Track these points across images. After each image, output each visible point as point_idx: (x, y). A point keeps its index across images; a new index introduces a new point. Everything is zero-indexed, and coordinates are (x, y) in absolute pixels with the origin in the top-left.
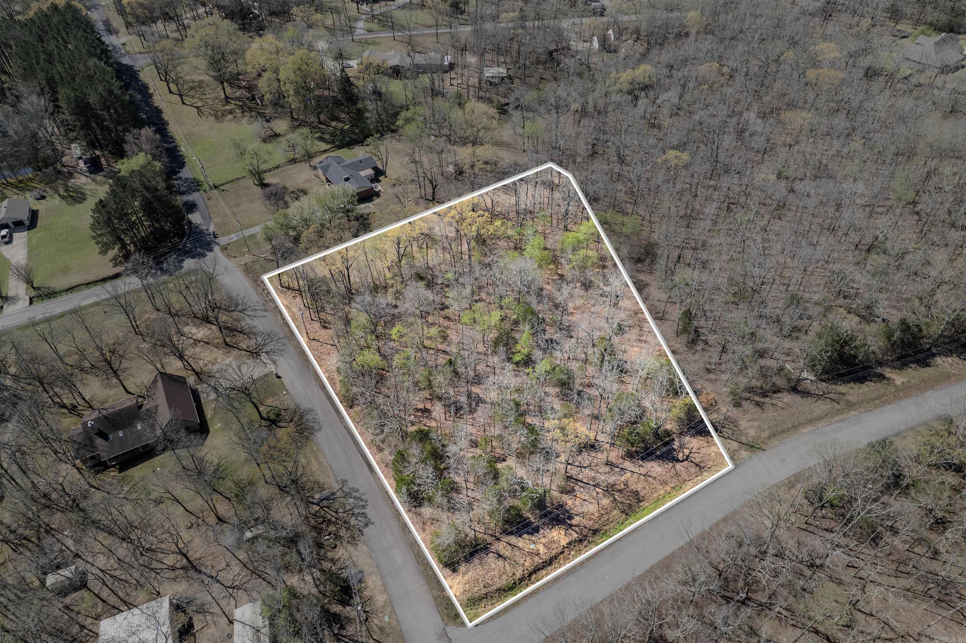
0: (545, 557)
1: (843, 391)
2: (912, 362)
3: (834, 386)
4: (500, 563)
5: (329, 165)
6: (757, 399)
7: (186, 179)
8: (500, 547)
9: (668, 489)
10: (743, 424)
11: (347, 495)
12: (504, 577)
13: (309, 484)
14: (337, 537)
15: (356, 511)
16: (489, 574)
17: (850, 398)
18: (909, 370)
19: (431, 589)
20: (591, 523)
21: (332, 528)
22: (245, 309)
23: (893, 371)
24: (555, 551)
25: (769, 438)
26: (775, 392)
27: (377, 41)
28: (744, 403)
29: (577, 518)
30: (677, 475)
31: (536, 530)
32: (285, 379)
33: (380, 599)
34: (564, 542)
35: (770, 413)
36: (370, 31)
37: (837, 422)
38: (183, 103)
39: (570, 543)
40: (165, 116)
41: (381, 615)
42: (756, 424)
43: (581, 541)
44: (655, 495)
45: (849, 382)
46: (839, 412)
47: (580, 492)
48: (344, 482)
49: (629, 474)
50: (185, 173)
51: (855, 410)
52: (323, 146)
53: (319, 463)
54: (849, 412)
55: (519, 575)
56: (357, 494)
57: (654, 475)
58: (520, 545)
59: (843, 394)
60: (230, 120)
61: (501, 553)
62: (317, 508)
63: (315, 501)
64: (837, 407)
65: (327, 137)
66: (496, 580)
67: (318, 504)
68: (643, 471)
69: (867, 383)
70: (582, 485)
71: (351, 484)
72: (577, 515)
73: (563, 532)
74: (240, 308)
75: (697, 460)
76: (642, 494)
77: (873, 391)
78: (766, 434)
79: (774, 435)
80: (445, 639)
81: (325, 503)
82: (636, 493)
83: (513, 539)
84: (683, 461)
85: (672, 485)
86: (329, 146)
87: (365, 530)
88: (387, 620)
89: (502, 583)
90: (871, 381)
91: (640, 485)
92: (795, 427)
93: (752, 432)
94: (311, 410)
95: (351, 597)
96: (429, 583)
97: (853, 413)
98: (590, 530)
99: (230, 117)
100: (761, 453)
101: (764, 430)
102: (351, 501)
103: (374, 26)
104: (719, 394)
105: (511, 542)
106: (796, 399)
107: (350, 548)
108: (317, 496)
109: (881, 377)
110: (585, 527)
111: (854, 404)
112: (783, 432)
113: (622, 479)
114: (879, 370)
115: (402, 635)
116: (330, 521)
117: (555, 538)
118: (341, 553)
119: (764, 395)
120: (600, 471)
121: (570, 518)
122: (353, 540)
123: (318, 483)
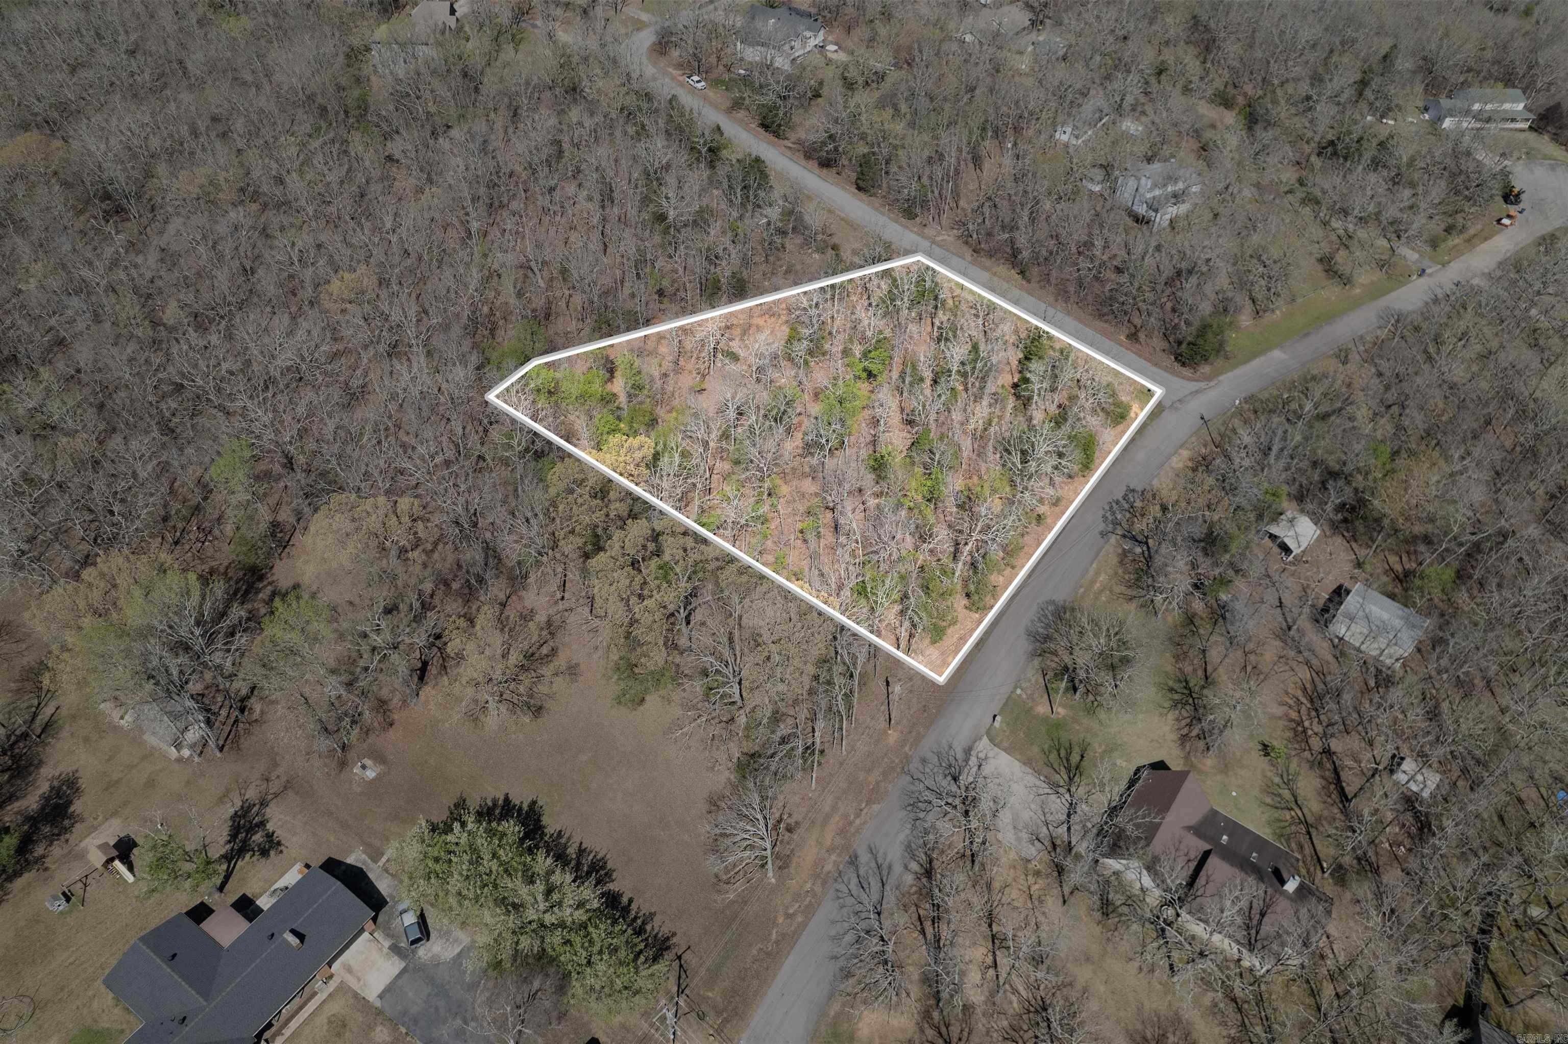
13: (1130, 568)
48: (1103, 534)
53: (1095, 577)
56: (1108, 514)
63: (1145, 548)
67: (1147, 543)
102: (1119, 516)
108: (1138, 550)
123: (1121, 563)
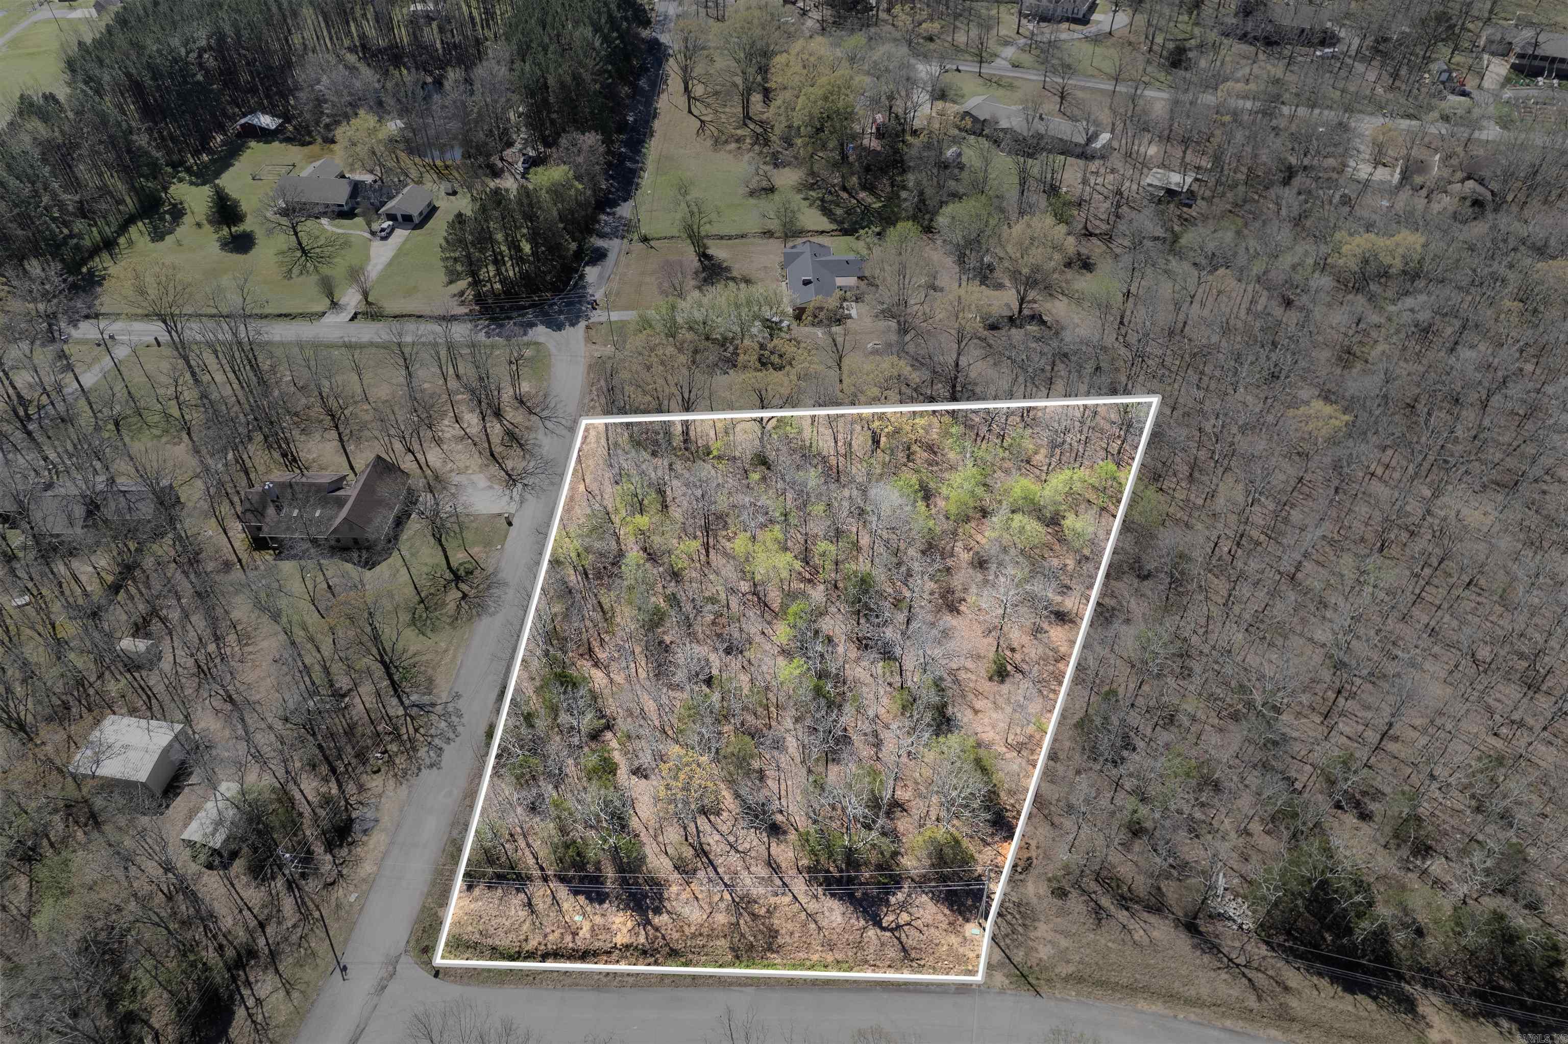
0: (580, 944)
1: (1292, 984)
2: (1512, 1019)
3: (1281, 964)
4: (523, 913)
5: (798, 255)
6: (1105, 901)
7: (621, 218)
8: (539, 892)
9: (830, 958)
10: (1042, 929)
11: (445, 716)
12: (511, 936)
13: (420, 678)
14: (390, 762)
15: (437, 741)
16: (499, 920)
17: (1293, 1002)
18: (1491, 1029)
19: (429, 894)
20: (676, 935)
21: (393, 748)
22: (548, 418)
23: (1448, 1008)
24: (597, 944)
25: (1067, 979)
26: (1149, 909)
27: (1016, 83)
28: (1074, 894)
29: (665, 917)
30: (859, 945)
31: (600, 898)
32: (513, 531)
33: (367, 868)
34: (621, 939)
35: (1106, 939)
36: (1016, 66)
37: (1225, 1029)
38: (690, 112)
39: (627, 947)
40: (657, 124)
41: (351, 888)
42: (1064, 943)
43: (644, 952)
44: (802, 955)
45: (1320, 974)
46: (1247, 1014)
47: (701, 884)
48: (458, 696)
49: (787, 899)
50: (625, 210)
51: (1286, 1031)
52: (824, 223)
53: (454, 657)
54: (1267, 1026)
55: (532, 944)
56: (456, 721)
57: (824, 923)
58: (566, 906)
59: (1287, 989)
60: (730, 152)
61: (534, 902)
62: (401, 712)
63: (407, 702)
64: (1251, 1001)
65: (839, 212)
66: (500, 932)
67: (405, 708)
68: (812, 906)
69: (1359, 997)
70: (712, 874)
71: (461, 704)
72: (668, 912)
73: (630, 924)
74: (545, 414)
75: (909, 943)
76: (780, 941)
77: (1359, 1018)
78: (1064, 970)
79: (1080, 980)
80: (391, 968)
81: (414, 711)
82: (773, 933)
83: (562, 892)
84: (884, 929)
85: (840, 956)
86: (834, 227)
87: (425, 772)
88: (352, 898)
89: (503, 941)
90: (1375, 999)
91: (790, 926)
92: (1132, 990)
93: (1044, 952)
94: (506, 584)
95: (341, 846)
96: (434, 884)
97: (1274, 1033)
98: (667, 945)
99: (733, 146)
100: (1027, 997)
101: (1068, 962)
102: (443, 724)
103: (1027, 59)
104: (1047, 857)
105: (558, 896)
106: (1183, 942)
107: (391, 782)
109: (1408, 1005)
110: (664, 938)
111: (1293, 1020)
112: (1101, 984)
113: (773, 900)
114: (1414, 990)
115: (352, 930)
116: (400, 736)
117: (614, 927)
118: (375, 783)
119: (1126, 900)
120: (753, 869)
121: (657, 911)
122: (401, 777)
123: (431, 682)
